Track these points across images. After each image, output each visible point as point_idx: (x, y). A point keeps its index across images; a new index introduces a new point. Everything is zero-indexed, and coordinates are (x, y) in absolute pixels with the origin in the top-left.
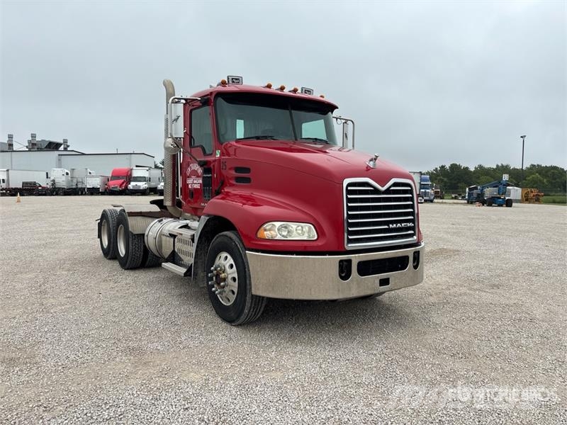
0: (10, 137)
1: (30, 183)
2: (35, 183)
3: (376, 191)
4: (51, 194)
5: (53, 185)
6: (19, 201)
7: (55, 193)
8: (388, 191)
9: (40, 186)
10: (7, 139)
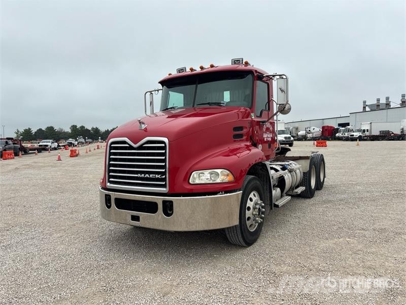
0: (387, 99)
1: (386, 132)
2: (389, 132)
3: (131, 148)
4: (398, 140)
5: (402, 132)
6: (358, 145)
7: (401, 139)
8: (141, 148)
9: (393, 133)
10: (385, 100)
